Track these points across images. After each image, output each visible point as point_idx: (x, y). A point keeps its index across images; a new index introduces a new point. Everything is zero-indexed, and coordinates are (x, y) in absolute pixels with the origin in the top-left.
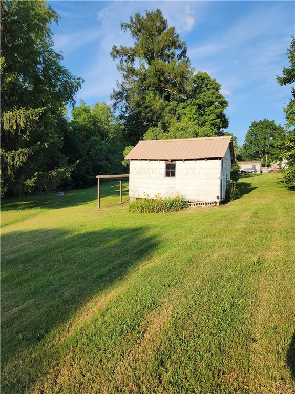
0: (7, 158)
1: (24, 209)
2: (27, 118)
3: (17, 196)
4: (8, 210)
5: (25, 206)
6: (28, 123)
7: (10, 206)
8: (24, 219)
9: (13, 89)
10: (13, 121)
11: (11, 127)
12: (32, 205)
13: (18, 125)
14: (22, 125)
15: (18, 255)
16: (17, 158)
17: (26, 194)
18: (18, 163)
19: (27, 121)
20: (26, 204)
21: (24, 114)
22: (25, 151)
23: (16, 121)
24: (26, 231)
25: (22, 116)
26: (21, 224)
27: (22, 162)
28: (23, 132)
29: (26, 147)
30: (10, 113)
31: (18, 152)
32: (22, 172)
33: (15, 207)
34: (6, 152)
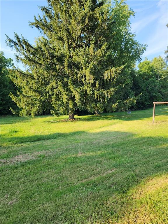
0: (105, 93)
1: (111, 119)
2: (115, 72)
3: (108, 113)
4: (104, 119)
5: (111, 118)
6: (116, 75)
7: (104, 118)
8: (111, 125)
9: (110, 58)
10: (109, 75)
11: (108, 78)
12: (115, 118)
13: (111, 76)
14: (113, 76)
15: (109, 143)
16: (109, 93)
17: (112, 112)
18: (110, 96)
19: (115, 74)
20: (112, 117)
21: (114, 70)
22: (113, 89)
23: (110, 74)
24: (113, 131)
25: (113, 71)
26: (110, 127)
27: (111, 95)
28: (113, 79)
29: (114, 87)
30: (108, 71)
31: (110, 90)
32: (111, 100)
33: (107, 118)
34: (104, 90)
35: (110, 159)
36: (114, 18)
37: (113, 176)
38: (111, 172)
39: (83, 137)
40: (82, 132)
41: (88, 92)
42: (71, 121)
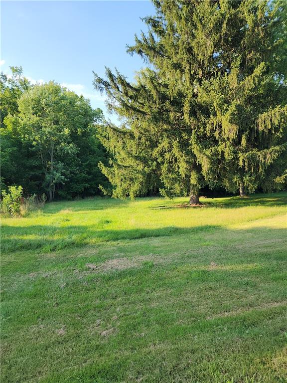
0: (259, 156)
1: (272, 205)
2: (282, 114)
3: (267, 192)
4: (257, 205)
5: (273, 203)
6: (283, 120)
7: (258, 202)
8: (273, 215)
9: (269, 90)
10: (268, 122)
11: (266, 127)
12: (280, 202)
13: (272, 124)
14: (277, 123)
15: (269, 250)
16: (268, 157)
17: (275, 191)
18: (269, 161)
19: (281, 118)
20: (273, 201)
21: (279, 112)
22: (277, 148)
23: (271, 120)
24: (276, 228)
25: (277, 114)
26: (270, 220)
27: (273, 160)
28: (277, 130)
29: (278, 144)
30: (265, 114)
31: (271, 149)
32: (273, 170)
33: (263, 203)
34: (259, 151)
35: (275, 279)
36: (277, 14)
37: (281, 313)
38: (276, 305)
39: (217, 236)
40: (216, 228)
41: (226, 155)
42: (195, 207)
